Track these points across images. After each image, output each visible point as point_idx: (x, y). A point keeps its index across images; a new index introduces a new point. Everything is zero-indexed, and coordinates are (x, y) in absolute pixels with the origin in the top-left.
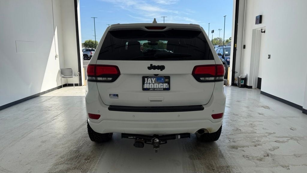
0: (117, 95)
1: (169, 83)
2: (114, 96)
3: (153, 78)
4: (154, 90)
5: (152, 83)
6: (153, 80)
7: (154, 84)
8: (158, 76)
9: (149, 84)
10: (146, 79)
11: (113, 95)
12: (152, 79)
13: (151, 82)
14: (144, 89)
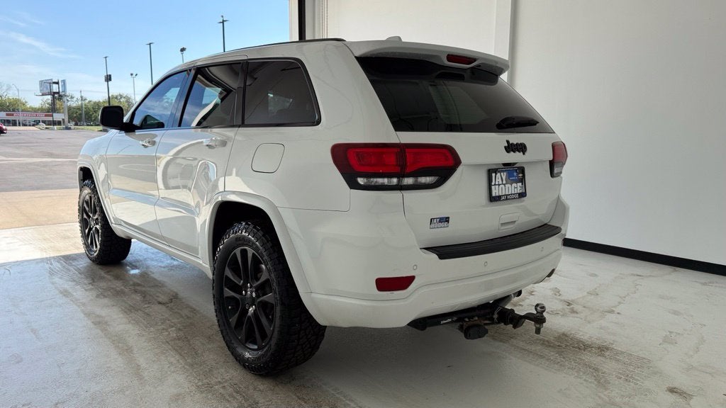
0: (447, 220)
1: (522, 180)
2: (440, 221)
3: (503, 171)
4: (507, 199)
5: (502, 184)
6: (504, 175)
7: (504, 185)
8: (516, 166)
9: (499, 185)
10: (494, 175)
11: (438, 220)
12: (502, 174)
13: (500, 183)
14: (493, 199)
